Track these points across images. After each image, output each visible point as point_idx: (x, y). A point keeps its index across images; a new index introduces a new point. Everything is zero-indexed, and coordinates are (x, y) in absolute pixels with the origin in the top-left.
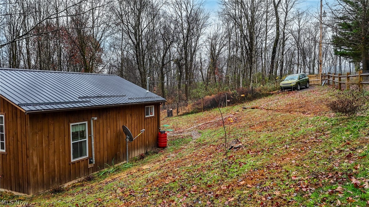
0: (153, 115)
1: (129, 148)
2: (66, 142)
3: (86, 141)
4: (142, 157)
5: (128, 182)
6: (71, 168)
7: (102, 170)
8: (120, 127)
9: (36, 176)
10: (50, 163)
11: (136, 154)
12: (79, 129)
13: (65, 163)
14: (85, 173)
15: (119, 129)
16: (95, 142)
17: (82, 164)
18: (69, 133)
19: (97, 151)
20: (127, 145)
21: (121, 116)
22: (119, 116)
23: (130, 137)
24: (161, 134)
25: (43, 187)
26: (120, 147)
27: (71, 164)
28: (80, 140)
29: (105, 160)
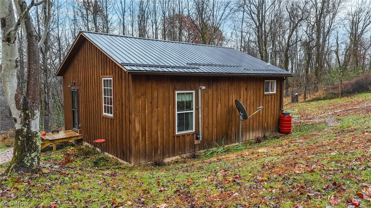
0: (275, 92)
1: (242, 128)
2: (170, 111)
3: (192, 113)
4: (258, 141)
5: (236, 165)
6: (176, 141)
7: (210, 149)
8: (232, 102)
9: (138, 144)
10: (153, 133)
11: (251, 136)
12: (186, 98)
13: (169, 135)
14: (191, 150)
15: (231, 104)
16: (203, 116)
17: (188, 139)
18: (174, 101)
19: (205, 126)
20: (240, 124)
21: (235, 89)
22: (231, 89)
23: (244, 115)
24: (284, 117)
25: (145, 158)
26: (232, 126)
27: (176, 137)
28: (186, 111)
29: (214, 138)
